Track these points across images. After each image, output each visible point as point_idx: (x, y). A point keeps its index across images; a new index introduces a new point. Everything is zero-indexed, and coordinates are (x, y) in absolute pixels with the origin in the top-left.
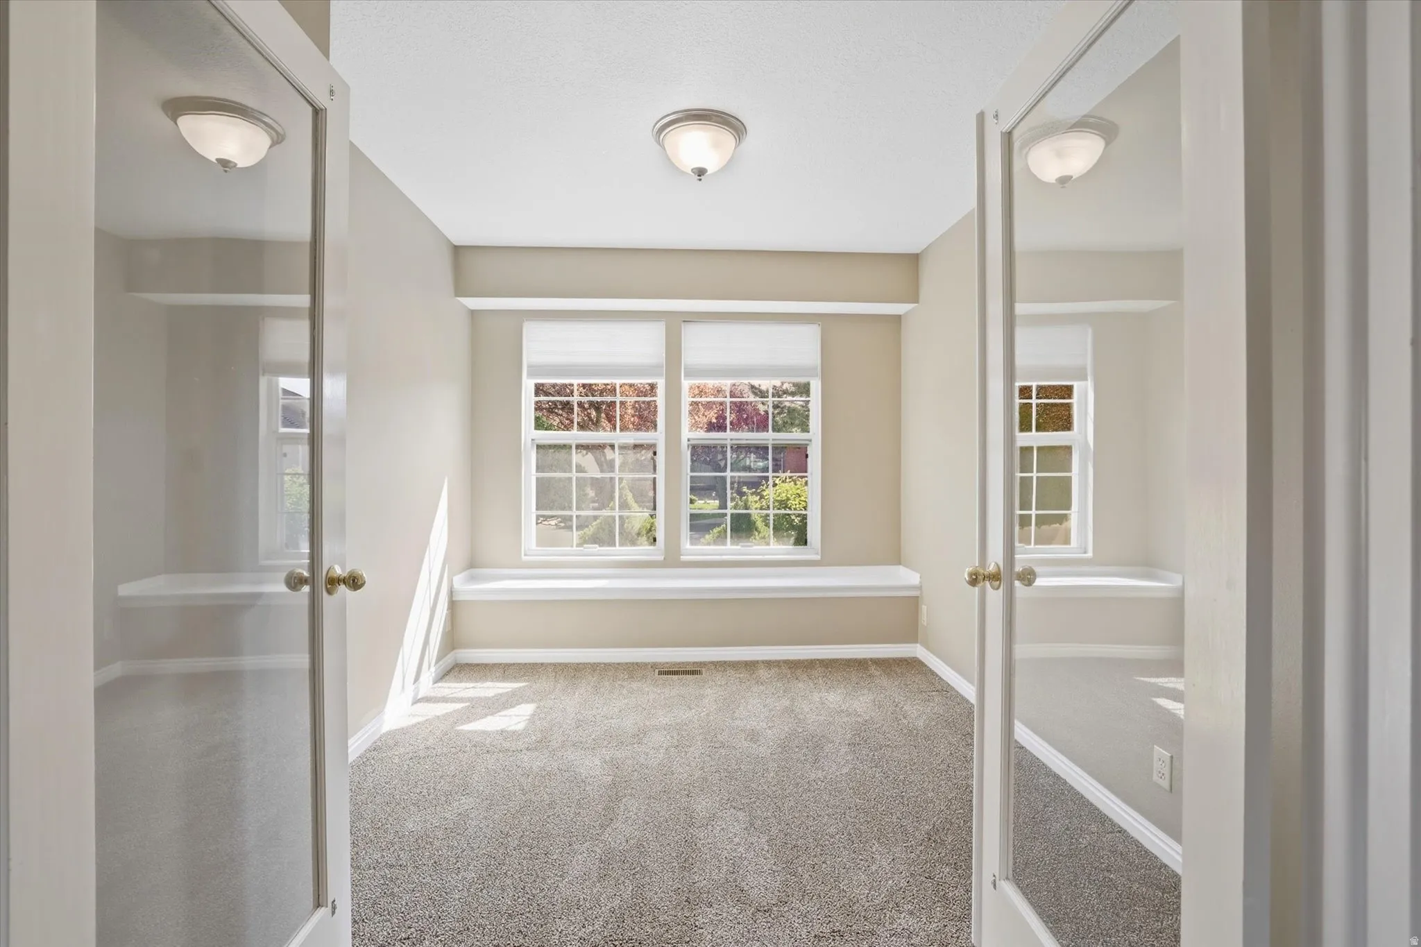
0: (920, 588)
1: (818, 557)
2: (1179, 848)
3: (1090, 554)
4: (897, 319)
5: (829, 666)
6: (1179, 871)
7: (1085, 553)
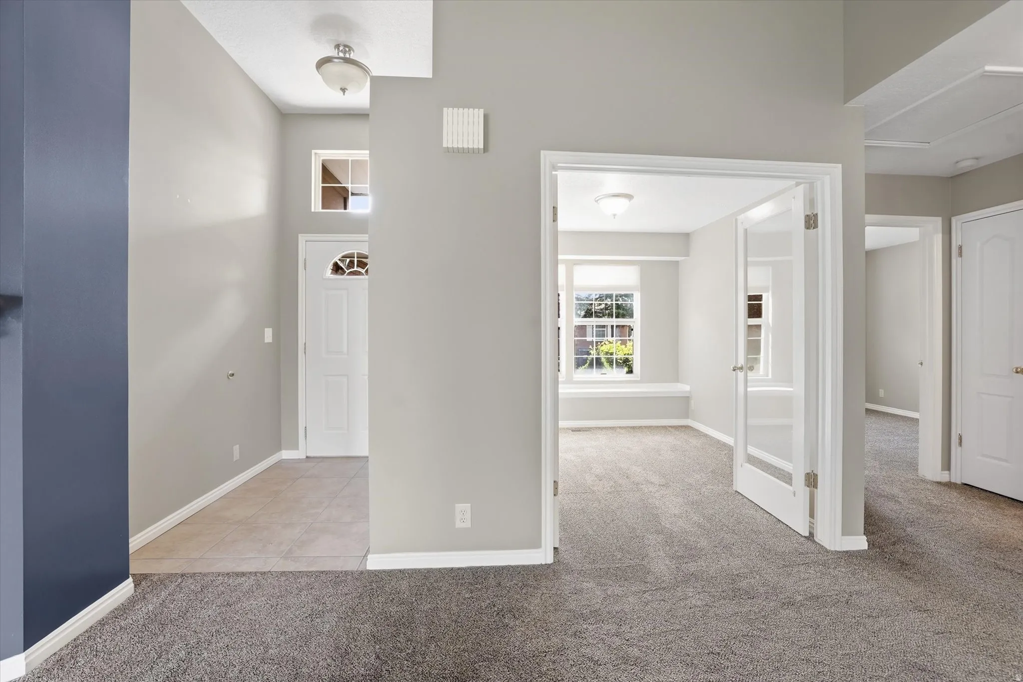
0: (690, 392)
1: (639, 379)
2: (792, 465)
3: (770, 376)
4: (677, 263)
5: (649, 428)
6: (791, 472)
7: (767, 376)
